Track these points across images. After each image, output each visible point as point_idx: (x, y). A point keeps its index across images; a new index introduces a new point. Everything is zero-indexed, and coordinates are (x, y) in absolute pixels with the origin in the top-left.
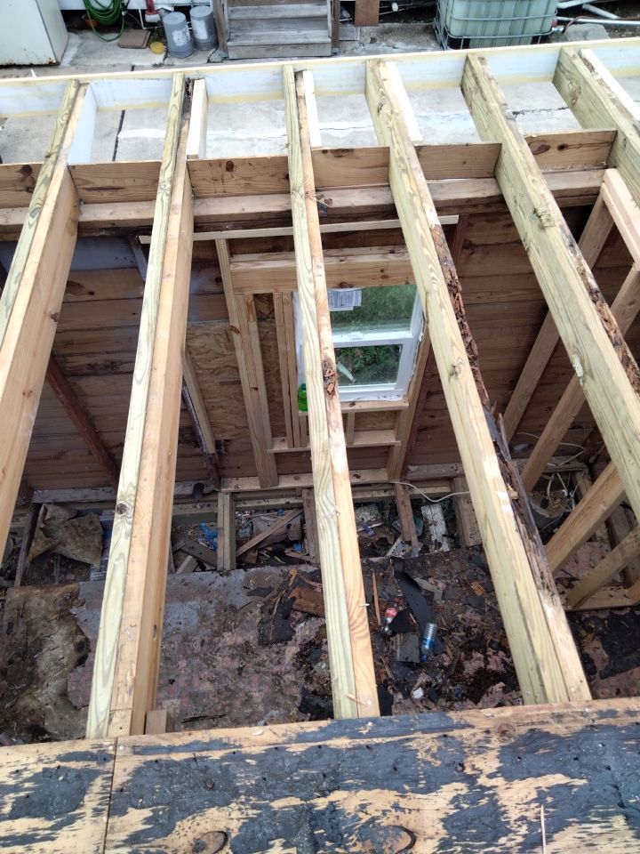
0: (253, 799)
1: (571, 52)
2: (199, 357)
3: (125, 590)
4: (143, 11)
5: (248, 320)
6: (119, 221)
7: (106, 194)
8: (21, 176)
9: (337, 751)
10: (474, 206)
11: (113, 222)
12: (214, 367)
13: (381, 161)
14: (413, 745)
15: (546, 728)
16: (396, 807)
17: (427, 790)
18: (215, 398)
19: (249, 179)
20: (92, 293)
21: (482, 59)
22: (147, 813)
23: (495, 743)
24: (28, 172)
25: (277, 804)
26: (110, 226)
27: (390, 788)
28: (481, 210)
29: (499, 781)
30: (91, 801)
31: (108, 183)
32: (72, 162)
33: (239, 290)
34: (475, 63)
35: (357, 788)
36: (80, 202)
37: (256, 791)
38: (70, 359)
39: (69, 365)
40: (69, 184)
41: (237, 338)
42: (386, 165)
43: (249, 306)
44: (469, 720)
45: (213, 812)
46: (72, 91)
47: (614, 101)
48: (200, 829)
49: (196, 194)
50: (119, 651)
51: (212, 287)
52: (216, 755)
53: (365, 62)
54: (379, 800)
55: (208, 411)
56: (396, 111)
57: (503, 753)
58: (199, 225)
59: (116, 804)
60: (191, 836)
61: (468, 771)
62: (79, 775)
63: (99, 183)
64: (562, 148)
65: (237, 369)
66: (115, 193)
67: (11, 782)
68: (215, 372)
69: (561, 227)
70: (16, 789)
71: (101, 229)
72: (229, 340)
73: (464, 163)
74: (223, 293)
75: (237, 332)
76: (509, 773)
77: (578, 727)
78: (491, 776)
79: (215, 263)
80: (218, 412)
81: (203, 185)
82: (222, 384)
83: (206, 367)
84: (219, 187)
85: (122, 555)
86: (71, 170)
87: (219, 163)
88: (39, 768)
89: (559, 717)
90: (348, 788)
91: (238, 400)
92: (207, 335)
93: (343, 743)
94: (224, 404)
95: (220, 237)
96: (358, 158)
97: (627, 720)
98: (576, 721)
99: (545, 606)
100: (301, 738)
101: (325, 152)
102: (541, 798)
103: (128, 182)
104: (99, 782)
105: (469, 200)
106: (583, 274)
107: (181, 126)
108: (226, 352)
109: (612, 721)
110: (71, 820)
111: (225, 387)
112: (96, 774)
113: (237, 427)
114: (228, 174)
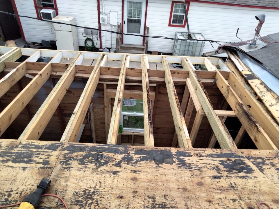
0: (88, 152)
1: (184, 58)
2: (96, 114)
3: (72, 124)
4: (99, 48)
5: (109, 104)
6: (84, 77)
7: (82, 72)
8: (65, 66)
9: (105, 148)
10: (160, 83)
11: (82, 77)
12: (99, 118)
13: (140, 72)
14: (119, 149)
15: (144, 149)
16: (114, 155)
17: (120, 154)
18: (98, 127)
19: (112, 72)
20: (74, 94)
21: (165, 57)
22: (69, 151)
23: (134, 150)
24: (67, 65)
25: (92, 153)
26: (81, 78)
27: (113, 153)
28: (161, 84)
29: (134, 155)
30: (59, 149)
31: (83, 69)
32: (76, 64)
33: (107, 96)
34: (164, 58)
35: (107, 152)
36: (76, 72)
37: (89, 151)
38: (65, 111)
39: (64, 113)
40: (75, 68)
41: (106, 109)
42: (141, 72)
43: (109, 101)
44: (131, 147)
45: (81, 152)
46: (79, 54)
47: (190, 66)
48: (77, 154)
49: (101, 74)
50: (68, 132)
51: (102, 96)
52: (83, 146)
53: (141, 55)
54: (111, 155)
55: (96, 131)
56: (145, 63)
57: (135, 151)
58: (100, 80)
59: (63, 149)
60: (76, 155)
61: (128, 153)
62: (57, 146)
63: (81, 69)
64: (178, 73)
65: (104, 119)
66: (84, 71)
67: (45, 145)
68: (99, 119)
69: (173, 84)
70: (46, 146)
71: (79, 78)
72: (104, 110)
73: (158, 74)
74: (104, 98)
75: (106, 107)
76: (135, 154)
77: (150, 150)
78: (132, 154)
79: (103, 90)
80: (98, 132)
81: (103, 72)
82: (101, 123)
83: (97, 117)
84: (106, 73)
85: (72, 120)
86: (76, 66)
87: (107, 68)
88: (51, 144)
89: (147, 148)
90: (106, 152)
91: (104, 129)
92: (99, 108)
93: (107, 147)
94: (100, 129)
95: (105, 83)
96: (136, 70)
97: (160, 150)
98: (150, 149)
99: (150, 135)
100: (99, 146)
101: (129, 68)
102: (140, 157)
103: (87, 70)
104: (61, 147)
105: (158, 81)
106: (174, 91)
107: (100, 61)
108: (103, 114)
109: (157, 150)
110: (55, 151)
111: (101, 124)
112: (61, 146)
113: (103, 138)
114: (108, 70)
